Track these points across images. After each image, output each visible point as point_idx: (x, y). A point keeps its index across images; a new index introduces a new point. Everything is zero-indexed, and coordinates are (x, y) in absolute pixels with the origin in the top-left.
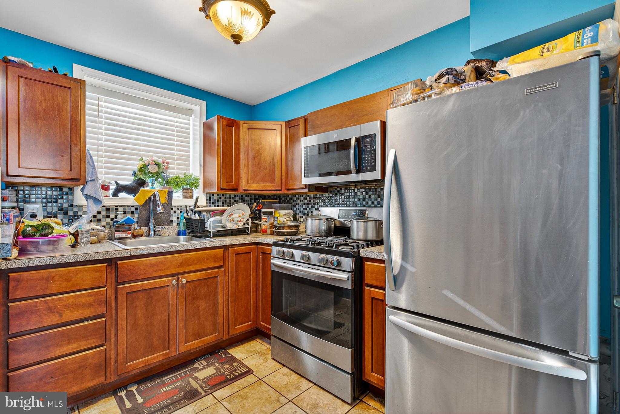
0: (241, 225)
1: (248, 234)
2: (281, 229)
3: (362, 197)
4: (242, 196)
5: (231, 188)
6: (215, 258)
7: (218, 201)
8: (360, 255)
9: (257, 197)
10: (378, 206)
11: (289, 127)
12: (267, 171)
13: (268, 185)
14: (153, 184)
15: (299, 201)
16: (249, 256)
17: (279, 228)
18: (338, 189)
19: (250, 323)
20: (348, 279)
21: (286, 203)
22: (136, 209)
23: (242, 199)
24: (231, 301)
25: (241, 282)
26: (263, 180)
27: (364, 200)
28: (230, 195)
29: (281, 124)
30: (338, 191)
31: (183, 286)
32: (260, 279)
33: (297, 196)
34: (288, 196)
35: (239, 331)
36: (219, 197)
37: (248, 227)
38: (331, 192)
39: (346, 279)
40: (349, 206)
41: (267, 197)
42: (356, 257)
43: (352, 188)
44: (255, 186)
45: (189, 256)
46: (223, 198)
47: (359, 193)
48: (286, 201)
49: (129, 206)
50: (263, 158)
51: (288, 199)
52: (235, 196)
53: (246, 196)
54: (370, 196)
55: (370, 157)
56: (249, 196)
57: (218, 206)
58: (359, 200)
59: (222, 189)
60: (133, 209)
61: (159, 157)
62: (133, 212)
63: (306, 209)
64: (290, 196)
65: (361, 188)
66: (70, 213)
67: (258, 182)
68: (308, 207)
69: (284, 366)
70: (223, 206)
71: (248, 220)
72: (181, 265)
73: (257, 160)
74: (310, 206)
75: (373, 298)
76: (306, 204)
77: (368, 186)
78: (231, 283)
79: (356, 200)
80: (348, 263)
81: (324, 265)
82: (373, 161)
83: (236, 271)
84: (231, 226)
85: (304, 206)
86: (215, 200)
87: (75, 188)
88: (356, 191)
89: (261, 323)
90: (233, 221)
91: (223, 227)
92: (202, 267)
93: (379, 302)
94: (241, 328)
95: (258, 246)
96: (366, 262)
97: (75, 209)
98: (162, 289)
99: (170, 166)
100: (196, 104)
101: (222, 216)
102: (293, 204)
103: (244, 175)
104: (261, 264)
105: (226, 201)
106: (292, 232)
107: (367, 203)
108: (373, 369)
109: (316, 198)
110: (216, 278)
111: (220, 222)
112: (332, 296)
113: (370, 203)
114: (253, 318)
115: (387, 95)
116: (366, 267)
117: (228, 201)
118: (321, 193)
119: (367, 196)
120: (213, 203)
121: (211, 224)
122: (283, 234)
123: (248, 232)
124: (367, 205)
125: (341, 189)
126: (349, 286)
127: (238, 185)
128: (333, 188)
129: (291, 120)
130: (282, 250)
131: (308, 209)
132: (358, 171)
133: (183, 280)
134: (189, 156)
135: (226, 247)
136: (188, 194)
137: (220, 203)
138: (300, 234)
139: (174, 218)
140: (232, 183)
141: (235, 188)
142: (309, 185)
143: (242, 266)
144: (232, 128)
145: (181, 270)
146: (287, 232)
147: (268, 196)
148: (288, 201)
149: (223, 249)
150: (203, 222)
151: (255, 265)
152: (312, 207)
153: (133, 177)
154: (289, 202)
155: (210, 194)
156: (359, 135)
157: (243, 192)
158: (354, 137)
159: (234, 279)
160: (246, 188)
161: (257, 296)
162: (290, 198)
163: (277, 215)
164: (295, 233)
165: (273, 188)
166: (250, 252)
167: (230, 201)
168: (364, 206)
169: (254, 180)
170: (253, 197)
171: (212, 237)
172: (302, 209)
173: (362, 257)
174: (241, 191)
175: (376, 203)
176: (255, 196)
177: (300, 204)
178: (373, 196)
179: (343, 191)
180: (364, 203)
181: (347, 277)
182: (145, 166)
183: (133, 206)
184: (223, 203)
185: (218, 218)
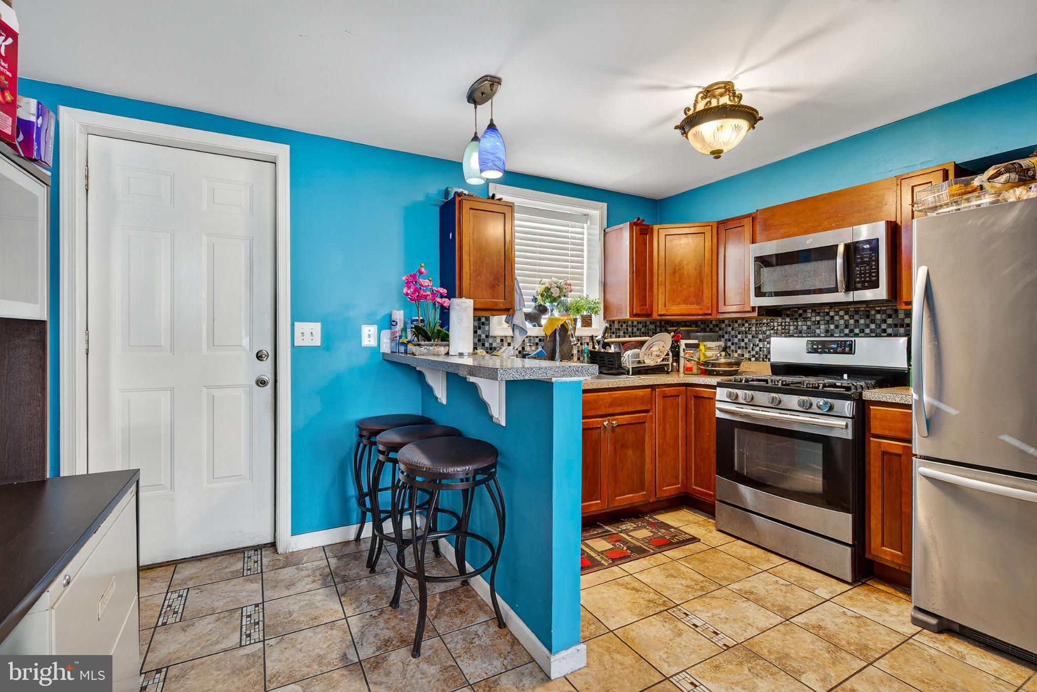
0: (659, 361)
1: (668, 373)
2: (716, 367)
3: (842, 322)
4: (646, 323)
5: (644, 313)
6: (643, 400)
7: (619, 329)
8: (862, 397)
9: (663, 323)
10: (872, 335)
11: (725, 230)
12: (692, 289)
13: (692, 308)
14: (552, 311)
15: (730, 329)
16: (677, 400)
17: (714, 365)
18: (801, 312)
19: (679, 486)
20: (847, 426)
21: (708, 332)
22: (540, 340)
23: (646, 326)
24: (659, 455)
25: (669, 432)
26: (685, 302)
27: (847, 326)
28: (632, 323)
29: (712, 226)
30: (800, 315)
31: (613, 429)
32: (691, 429)
33: (727, 322)
34: (711, 323)
35: (667, 494)
36: (620, 324)
37: (669, 364)
38: (788, 316)
39: (844, 427)
40: (819, 336)
41: (675, 324)
42: (857, 400)
43: (824, 309)
44: (676, 310)
45: (618, 395)
46: (624, 326)
47: (836, 318)
48: (708, 329)
49: (533, 337)
50: (686, 273)
51: (711, 326)
52: (638, 323)
53: (651, 323)
54: (857, 321)
55: (868, 270)
56: (653, 323)
57: (619, 337)
58: (837, 327)
59: (637, 315)
60: (537, 340)
61: (559, 278)
62: (537, 344)
63: (743, 340)
64: (714, 323)
65: (840, 310)
66: (487, 345)
67: (679, 304)
68: (746, 337)
69: (738, 538)
70: (625, 337)
71: (668, 354)
72: (611, 405)
73: (677, 275)
74: (750, 337)
75: (884, 453)
76: (743, 334)
77: (853, 306)
78: (658, 432)
79: (832, 327)
80: (847, 407)
81: (807, 409)
82: (874, 274)
83: (664, 418)
84: (650, 362)
85: (740, 336)
86: (616, 329)
87: (491, 317)
88: (832, 314)
89: (694, 487)
90: (651, 355)
91: (639, 362)
92: (630, 410)
93: (895, 457)
94: (669, 490)
95: (688, 388)
96: (871, 407)
97: (490, 340)
98: (594, 431)
99: (572, 287)
100: (595, 208)
101: (641, 349)
102: (720, 333)
103: (660, 296)
104: (693, 412)
105: (627, 329)
106: (732, 370)
107: (851, 331)
108: (883, 542)
109: (760, 324)
110: (644, 424)
111: (638, 355)
112: (821, 448)
113: (857, 331)
114: (682, 480)
115: (895, 185)
116: (872, 413)
117: (630, 330)
118: (770, 318)
119: (852, 322)
120: (613, 333)
121: (628, 358)
122: (718, 374)
123: (667, 371)
124: (852, 334)
125: (805, 311)
126: (848, 435)
127: (652, 311)
128: (791, 310)
129: (728, 220)
130: (735, 392)
131: (746, 340)
132: (848, 289)
133: (614, 422)
134: (582, 274)
135: (653, 387)
136: (587, 322)
137: (622, 333)
138: (741, 374)
139: (575, 352)
140: (646, 306)
141: (649, 312)
142: (759, 307)
143: (670, 412)
144: (645, 236)
145: (611, 411)
146: (723, 371)
147: (676, 322)
148: (711, 329)
149: (650, 389)
150: (618, 355)
151: (684, 412)
152: (753, 337)
153: (533, 304)
154: (711, 331)
155: (610, 321)
156: (849, 241)
157: (658, 318)
158: (843, 243)
159: (661, 428)
160: (664, 313)
161: (687, 452)
162: (714, 325)
163: (702, 347)
164: (735, 373)
165: (701, 312)
166: (678, 396)
167: (633, 329)
168: (846, 335)
169: (673, 301)
170: (658, 324)
171: (631, 374)
172: (736, 340)
173: (865, 400)
174: (655, 316)
175: (867, 331)
176: (661, 323)
177: (733, 333)
178: (862, 321)
179: (809, 315)
180: (847, 331)
181: (844, 424)
182: (548, 289)
183: (537, 337)
184: (624, 333)
185: (636, 351)
